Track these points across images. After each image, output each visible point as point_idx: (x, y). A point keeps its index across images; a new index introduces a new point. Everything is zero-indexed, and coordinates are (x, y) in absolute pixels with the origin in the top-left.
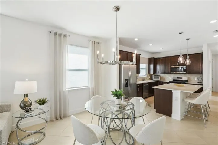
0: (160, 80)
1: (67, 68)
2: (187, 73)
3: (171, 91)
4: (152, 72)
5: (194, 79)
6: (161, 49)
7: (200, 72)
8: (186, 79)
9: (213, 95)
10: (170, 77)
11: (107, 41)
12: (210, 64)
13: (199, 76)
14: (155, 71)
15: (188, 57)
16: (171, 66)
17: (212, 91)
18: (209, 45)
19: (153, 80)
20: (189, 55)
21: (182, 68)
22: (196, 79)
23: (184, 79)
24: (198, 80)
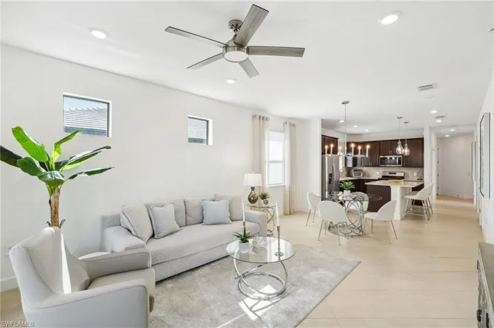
0: (363, 176)
1: (266, 159)
2: (403, 166)
3: (389, 187)
4: (350, 164)
5: (413, 174)
6: (367, 130)
7: (420, 165)
8: (402, 175)
9: (437, 199)
10: (378, 173)
11: (304, 122)
12: (434, 154)
13: (419, 170)
14: (355, 163)
15: (399, 143)
16: (380, 155)
17: (437, 195)
18: (431, 129)
19: (351, 177)
20: (401, 140)
21: (396, 158)
22: (415, 174)
23: (398, 174)
24: (418, 176)
